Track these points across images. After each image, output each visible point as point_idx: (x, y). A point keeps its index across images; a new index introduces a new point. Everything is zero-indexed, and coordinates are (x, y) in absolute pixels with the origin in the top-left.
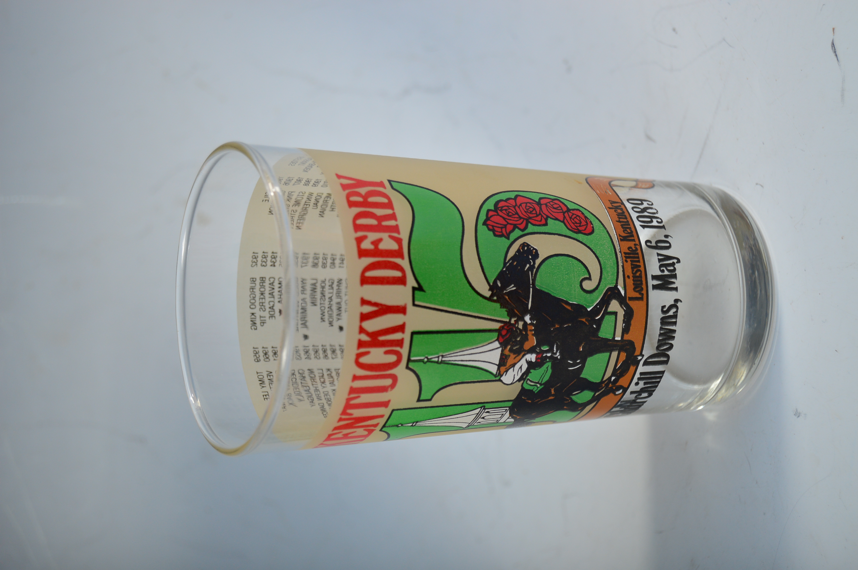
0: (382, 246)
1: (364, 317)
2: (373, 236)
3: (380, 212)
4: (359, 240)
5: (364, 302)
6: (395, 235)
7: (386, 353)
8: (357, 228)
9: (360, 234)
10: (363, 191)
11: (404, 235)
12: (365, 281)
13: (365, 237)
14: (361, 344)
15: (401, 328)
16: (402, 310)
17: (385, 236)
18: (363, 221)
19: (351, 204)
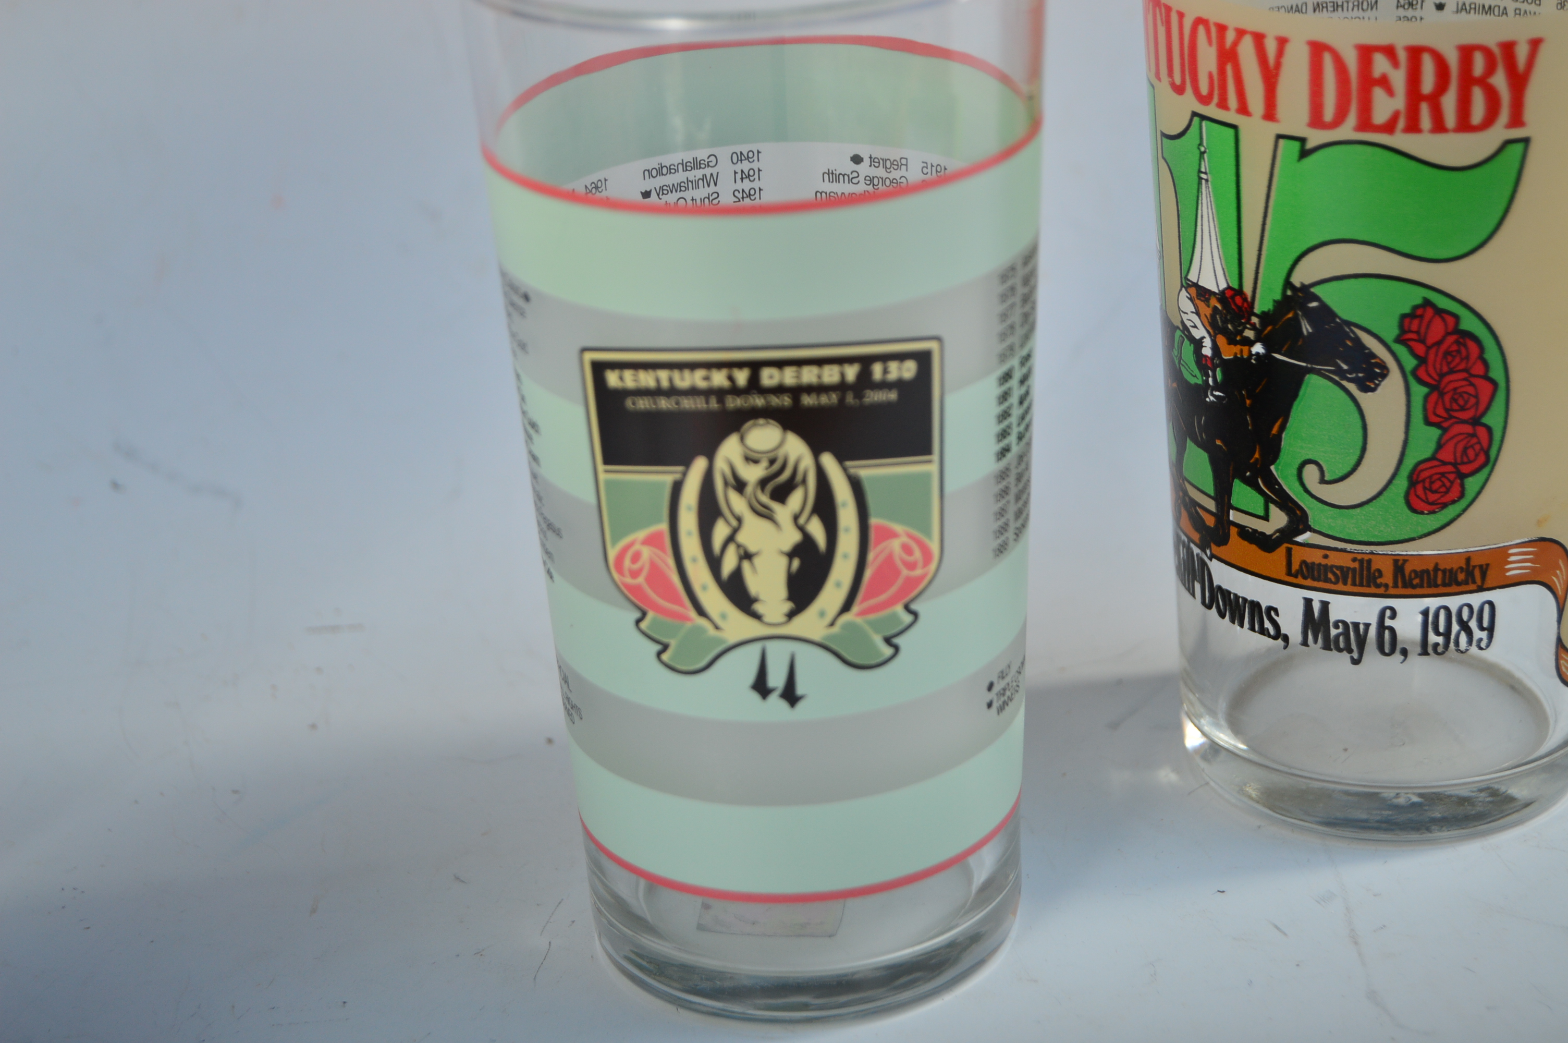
0: (1378, 94)
1: (1259, 38)
2: (1398, 79)
3: (1449, 102)
4: (1389, 52)
5: (1282, 42)
6: (1401, 123)
7: (1211, 76)
8: (1415, 53)
9: (1402, 56)
10: (1500, 80)
11: (1400, 140)
12: (1318, 49)
13: (1395, 63)
14: (1222, 29)
15: (1243, 109)
16: (1270, 114)
17: (1399, 102)
18: (1428, 68)
19: (1466, 52)
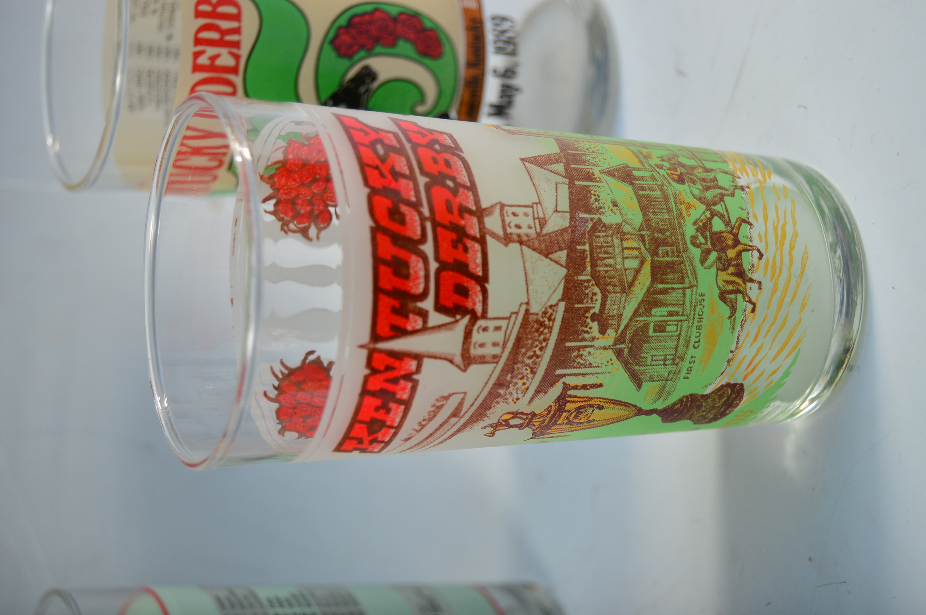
0: (219, 62)
2: (211, 51)
3: (225, 25)
4: (197, 55)
6: (235, 51)
8: (198, 41)
9: (199, 48)
11: (244, 52)
13: (202, 53)
17: (224, 51)
18: (205, 35)
19: (199, 14)
